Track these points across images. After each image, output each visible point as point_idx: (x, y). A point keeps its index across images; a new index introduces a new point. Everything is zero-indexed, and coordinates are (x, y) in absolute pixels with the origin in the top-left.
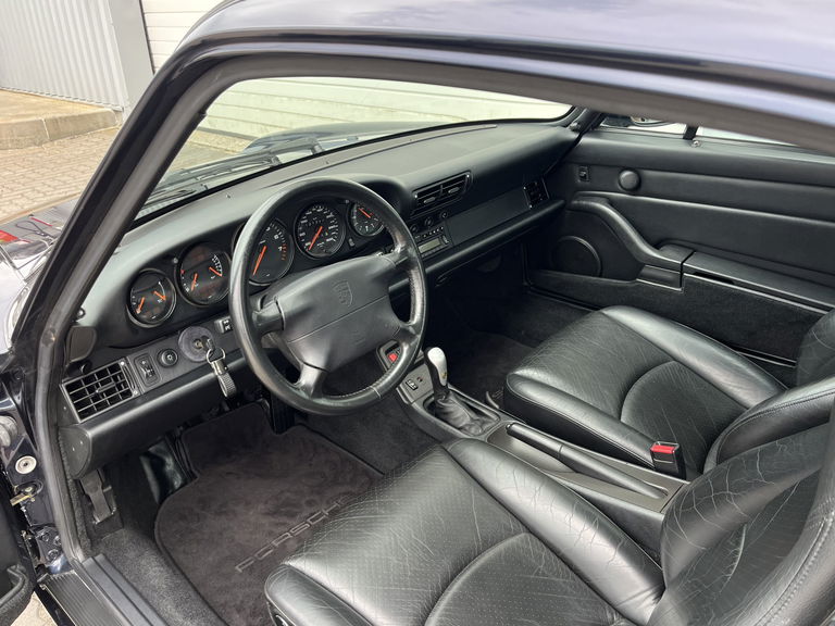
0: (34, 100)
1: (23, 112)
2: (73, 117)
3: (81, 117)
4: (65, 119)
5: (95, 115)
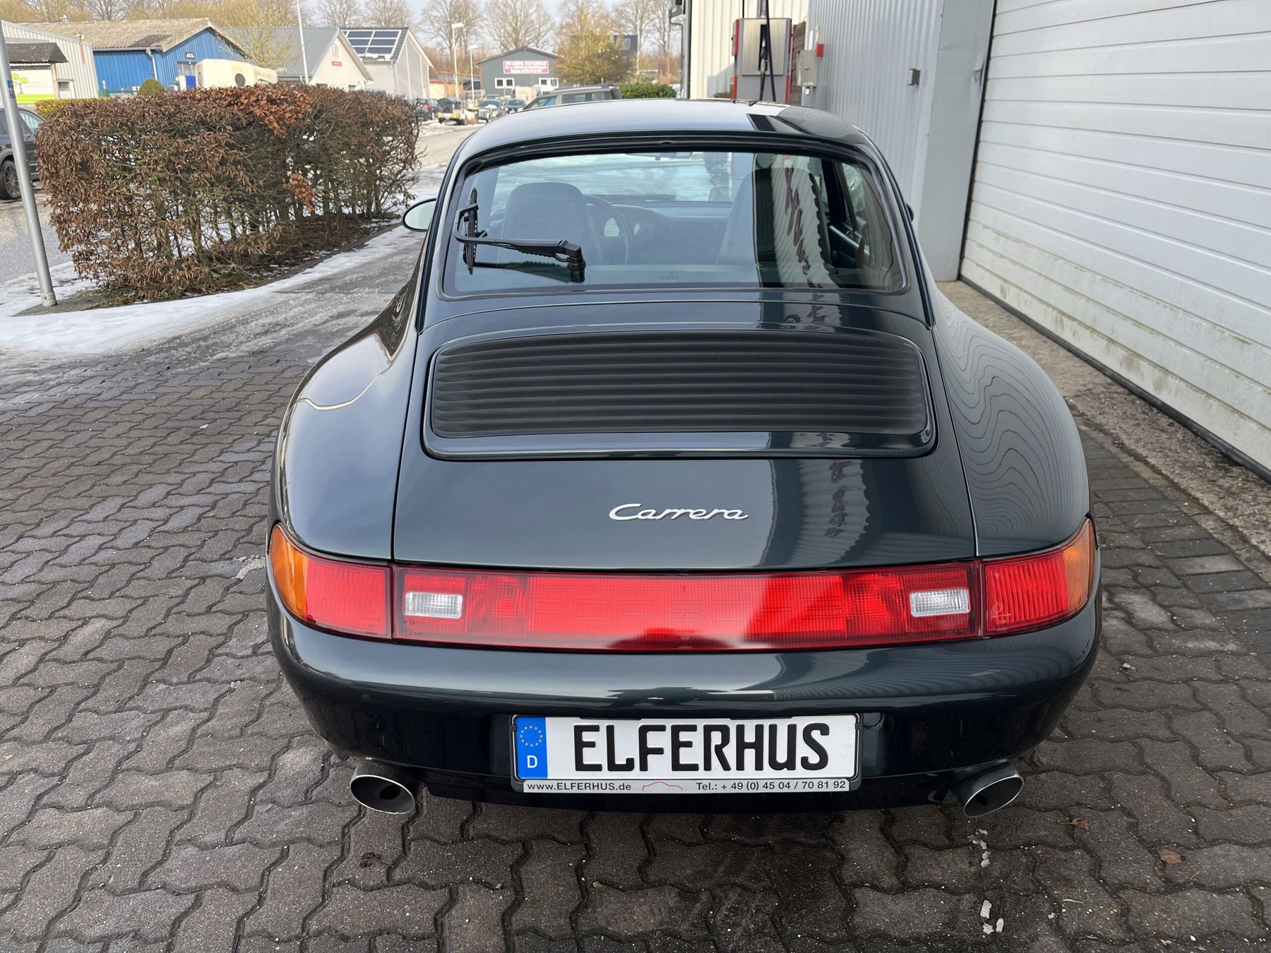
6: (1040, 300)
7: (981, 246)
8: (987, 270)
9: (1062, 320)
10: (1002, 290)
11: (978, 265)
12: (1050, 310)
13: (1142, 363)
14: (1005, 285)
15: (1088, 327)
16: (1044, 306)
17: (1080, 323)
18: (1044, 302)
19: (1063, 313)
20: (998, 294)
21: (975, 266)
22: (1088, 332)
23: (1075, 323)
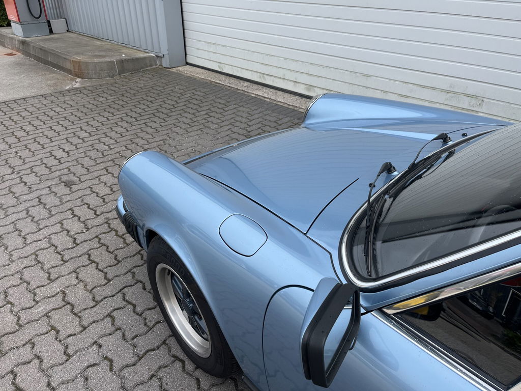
0: (99, 43)
1: (97, 53)
2: (132, 59)
3: (138, 59)
4: (127, 61)
5: (145, 58)
6: (246, 69)
7: (199, 49)
8: (205, 59)
9: (263, 77)
10: (219, 67)
11: (198, 57)
12: (255, 73)
13: (316, 89)
14: (222, 65)
15: (281, 78)
16: (251, 72)
17: (275, 77)
18: (250, 70)
19: (264, 74)
20: (218, 70)
21: (196, 58)
22: (281, 80)
23: (272, 77)
